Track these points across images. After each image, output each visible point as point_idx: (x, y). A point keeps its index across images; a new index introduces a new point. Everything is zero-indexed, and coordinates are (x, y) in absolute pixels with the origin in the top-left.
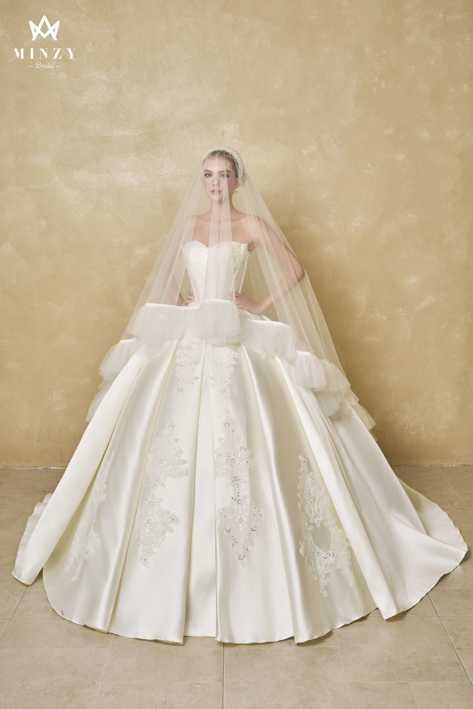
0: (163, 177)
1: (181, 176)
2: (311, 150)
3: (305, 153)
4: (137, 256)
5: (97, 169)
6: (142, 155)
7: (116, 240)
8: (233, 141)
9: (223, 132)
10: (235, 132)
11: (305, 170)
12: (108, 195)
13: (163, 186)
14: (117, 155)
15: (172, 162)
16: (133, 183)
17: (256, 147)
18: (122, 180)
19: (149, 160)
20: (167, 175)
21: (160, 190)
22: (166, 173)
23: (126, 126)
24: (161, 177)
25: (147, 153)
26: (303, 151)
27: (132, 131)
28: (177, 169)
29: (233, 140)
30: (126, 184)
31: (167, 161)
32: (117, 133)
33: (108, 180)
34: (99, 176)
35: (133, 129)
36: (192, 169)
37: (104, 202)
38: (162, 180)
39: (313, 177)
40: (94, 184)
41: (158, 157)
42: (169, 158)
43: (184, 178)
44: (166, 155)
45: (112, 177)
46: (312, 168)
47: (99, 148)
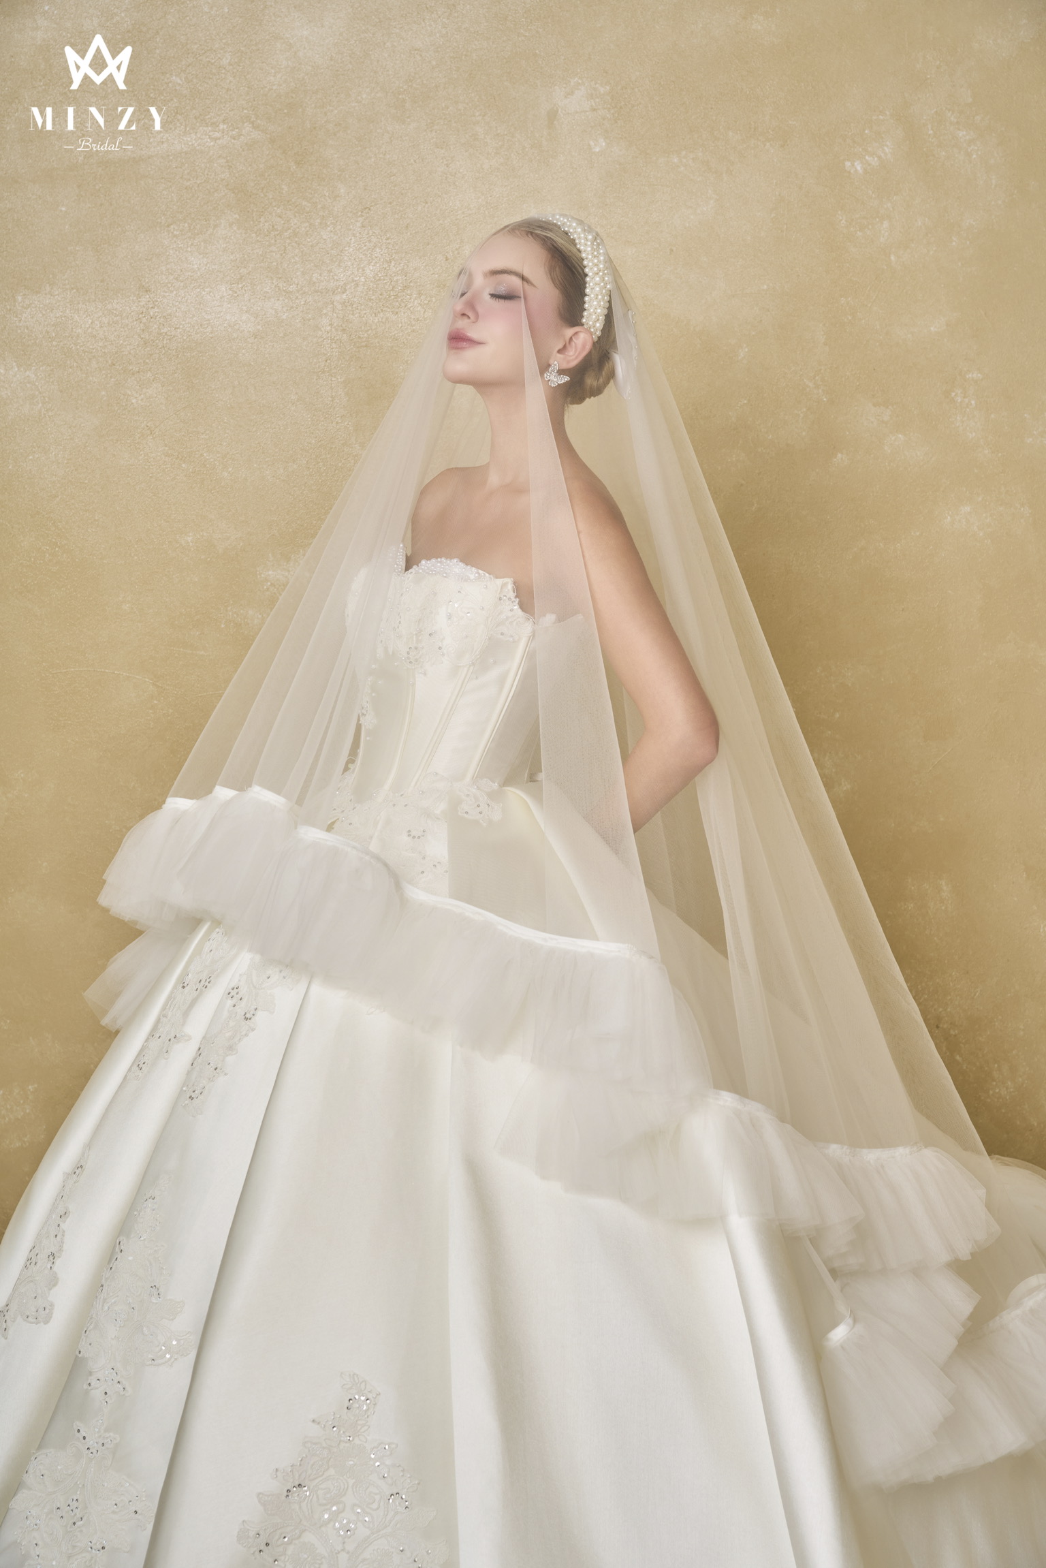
0: (344, 296)
1: (406, 287)
2: (879, 157)
3: (856, 170)
4: (268, 589)
5: (102, 281)
6: (262, 219)
7: (190, 539)
8: (589, 145)
9: (552, 116)
10: (594, 110)
11: (859, 234)
12: (149, 374)
13: (344, 330)
14: (168, 226)
15: (374, 240)
16: (236, 327)
17: (676, 160)
18: (194, 316)
19: (289, 238)
20: (357, 285)
21: (334, 345)
22: (353, 281)
23: (196, 118)
24: (338, 298)
25: (279, 211)
26: (848, 164)
27: (217, 135)
28: (393, 264)
29: (592, 143)
30: (209, 329)
31: (354, 235)
32: (165, 145)
33: (144, 320)
34: (109, 306)
35: (221, 126)
36: (447, 259)
37: (134, 401)
38: (340, 307)
39: (892, 258)
40: (94, 336)
41: (321, 223)
42: (359, 224)
43: (420, 294)
44: (350, 215)
45: (156, 310)
46: (886, 224)
47: (101, 205)
